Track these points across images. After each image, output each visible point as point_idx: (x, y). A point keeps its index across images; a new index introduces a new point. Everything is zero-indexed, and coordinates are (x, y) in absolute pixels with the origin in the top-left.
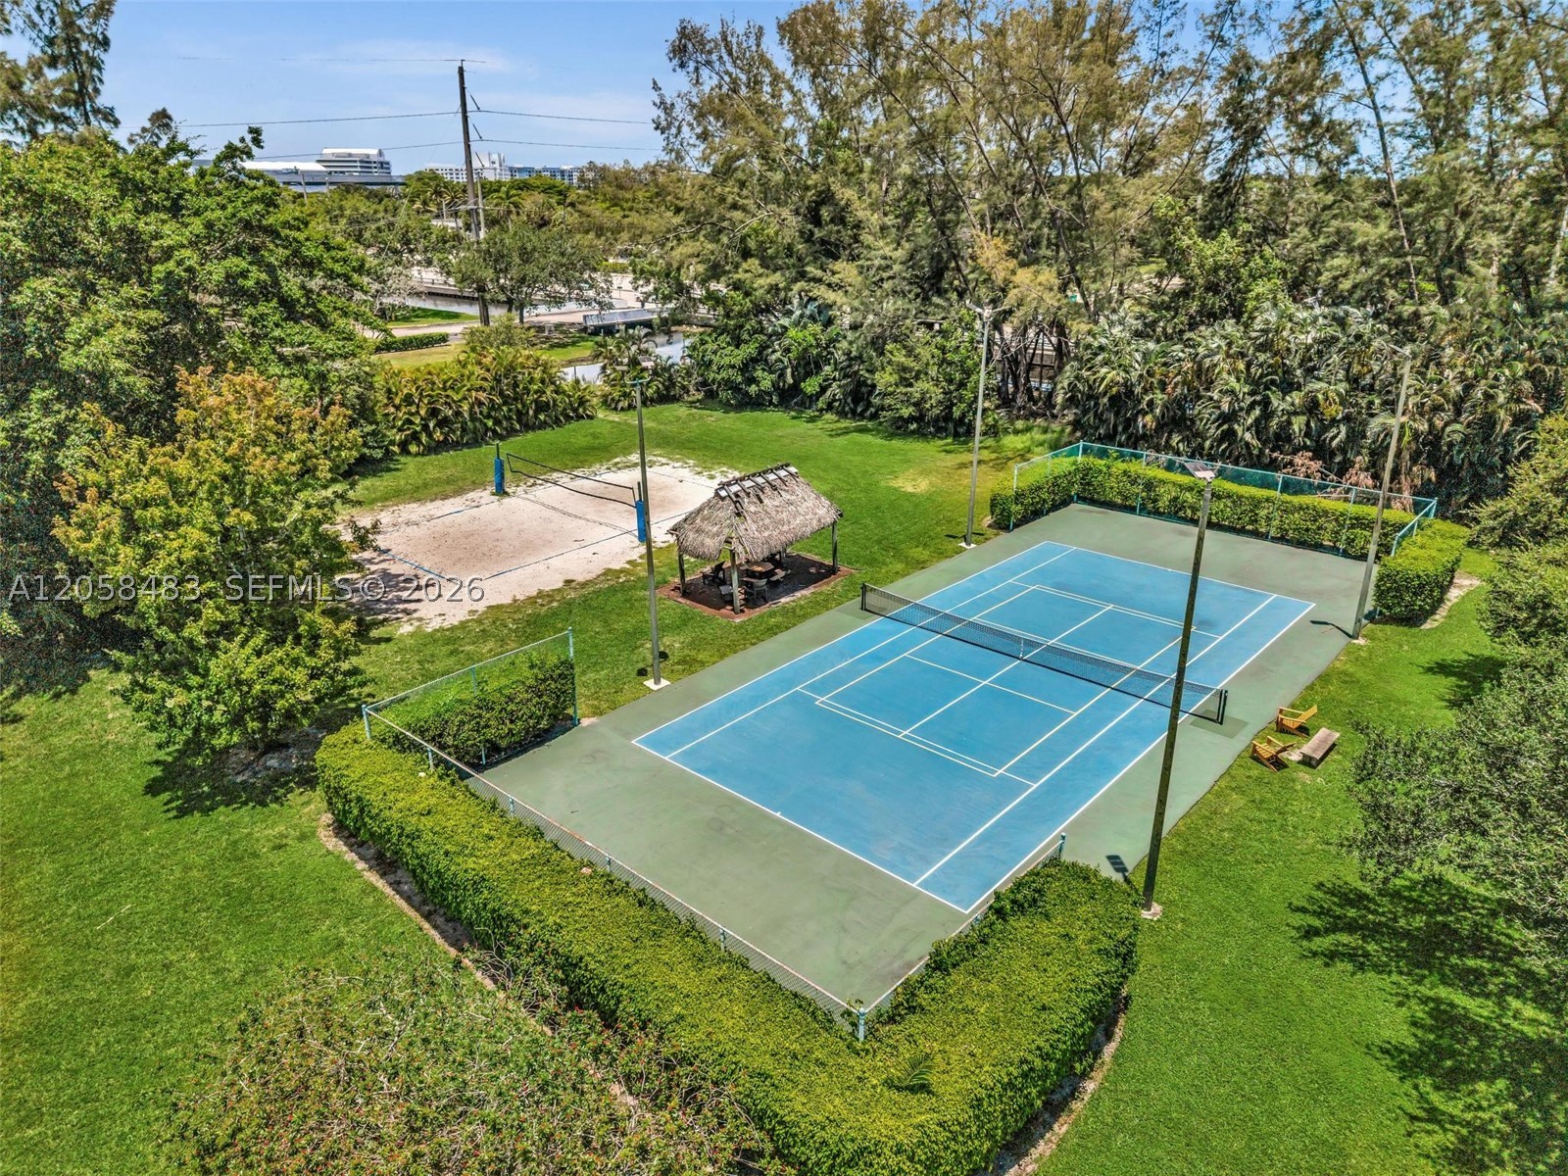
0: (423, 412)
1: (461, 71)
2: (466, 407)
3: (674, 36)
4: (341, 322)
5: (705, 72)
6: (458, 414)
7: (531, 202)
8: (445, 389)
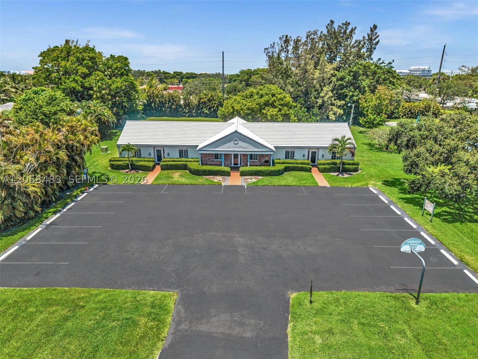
0: (408, 110)
1: (445, 46)
2: (417, 111)
4: (396, 85)
6: (415, 112)
8: (414, 107)
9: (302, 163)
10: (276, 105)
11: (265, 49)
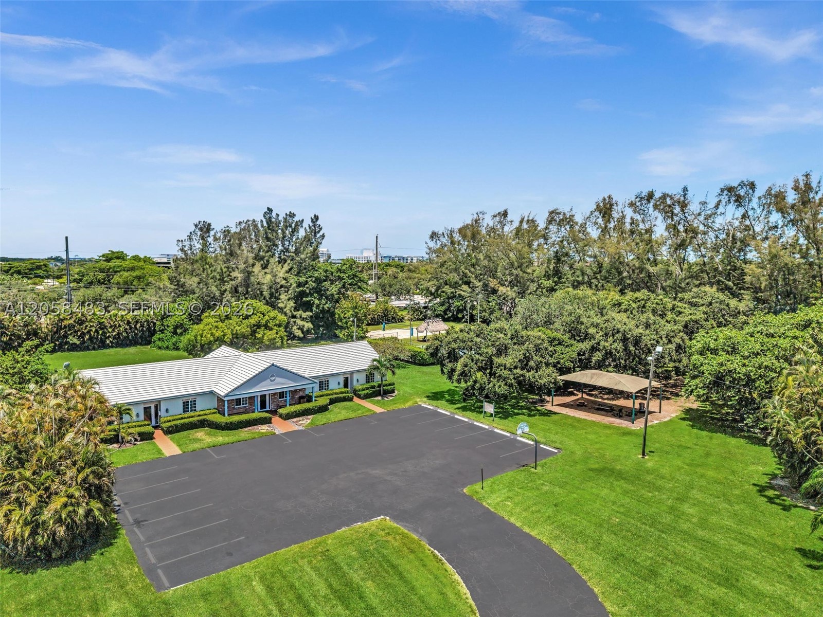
1: (377, 237)
3: (430, 233)
5: (438, 242)
7: (391, 271)
9: (342, 393)
10: (271, 326)
11: (178, 241)
